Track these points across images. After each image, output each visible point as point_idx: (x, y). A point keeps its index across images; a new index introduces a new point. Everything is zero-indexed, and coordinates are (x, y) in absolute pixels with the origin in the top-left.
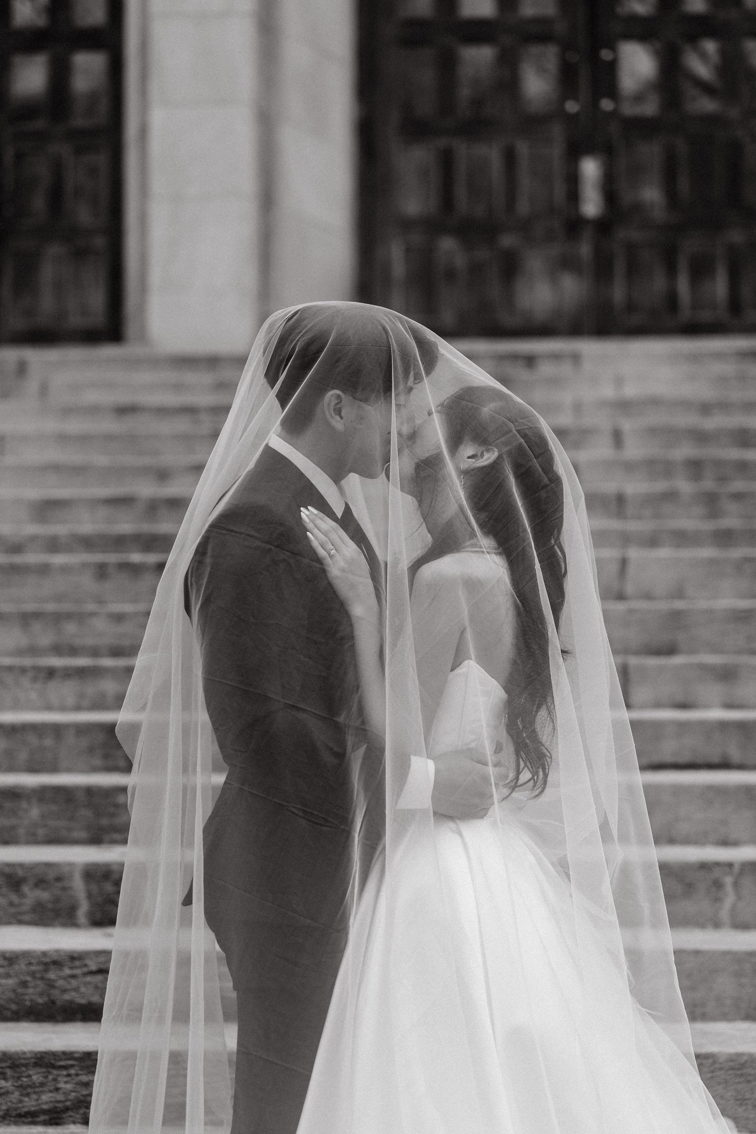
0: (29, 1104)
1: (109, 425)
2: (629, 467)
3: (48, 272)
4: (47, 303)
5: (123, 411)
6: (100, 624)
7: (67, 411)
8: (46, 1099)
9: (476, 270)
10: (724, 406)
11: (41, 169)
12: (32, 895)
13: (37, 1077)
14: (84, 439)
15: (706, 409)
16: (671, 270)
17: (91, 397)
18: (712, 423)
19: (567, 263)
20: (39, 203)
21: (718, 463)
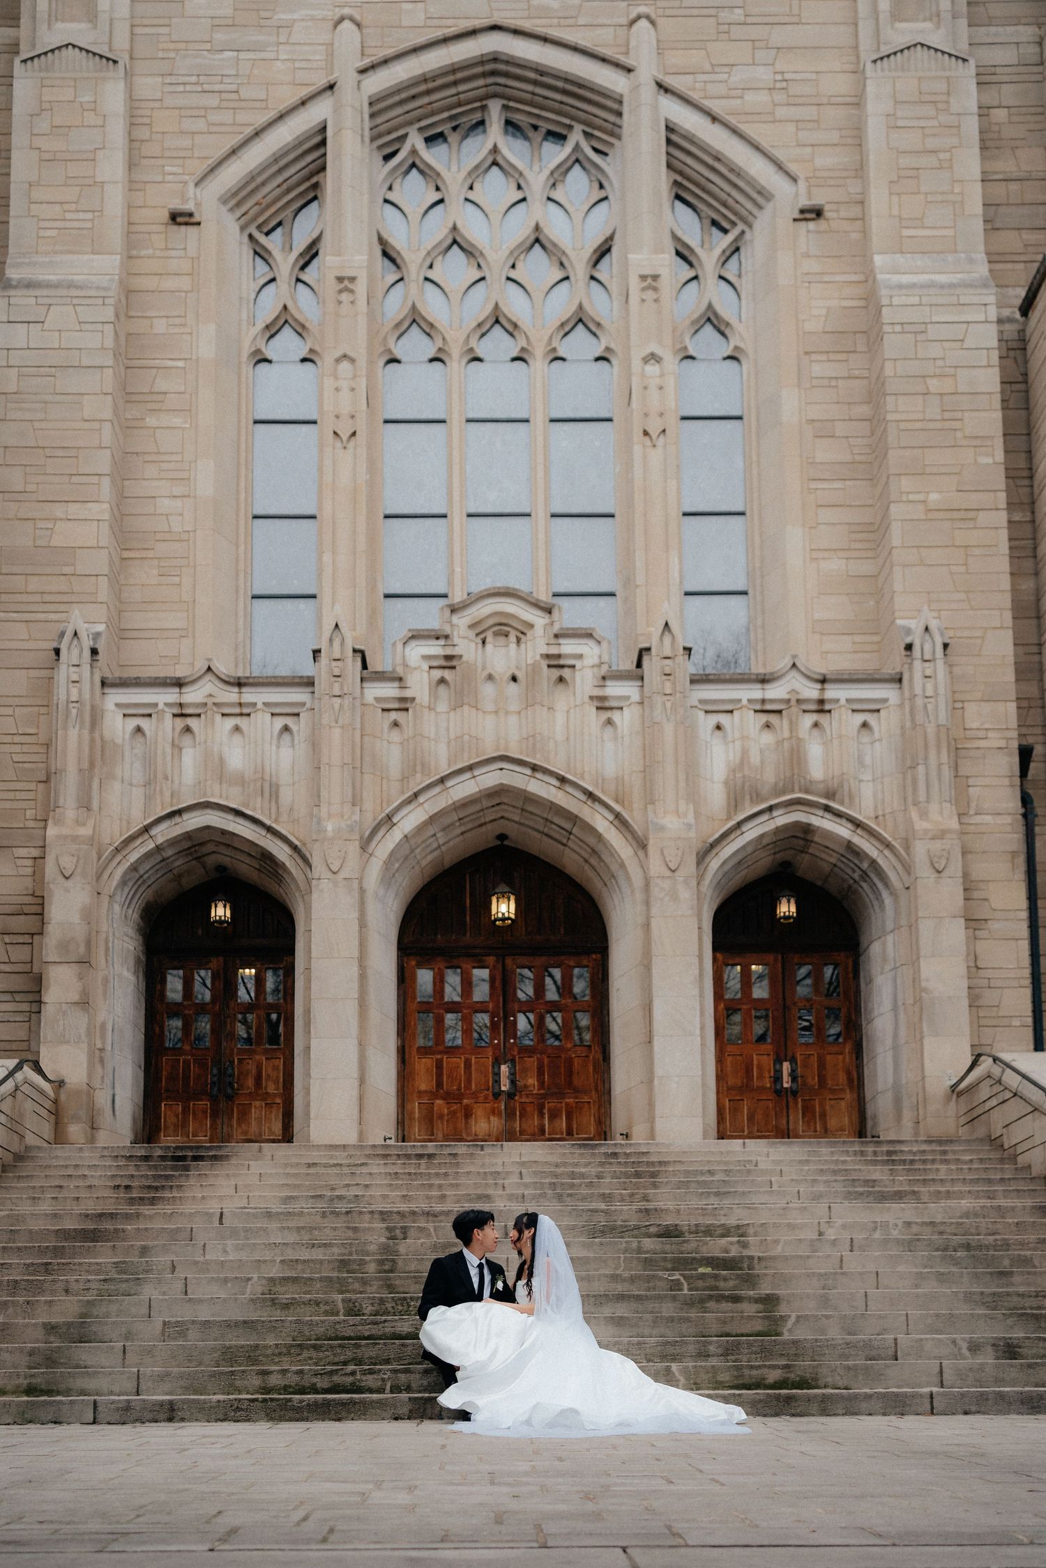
0: (336, 1360)
1: (304, 1171)
2: (526, 1186)
3: (254, 1113)
4: (254, 1127)
5: (309, 1165)
6: (327, 1231)
7: (286, 1165)
8: (342, 1358)
9: (453, 1114)
10: (565, 1164)
11: (251, 1067)
12: (323, 1308)
13: (339, 1351)
14: (296, 1175)
15: (557, 1166)
16: (541, 1115)
17: (294, 1160)
18: (559, 1170)
19: (494, 1112)
20: (250, 1082)
21: (563, 1184)
